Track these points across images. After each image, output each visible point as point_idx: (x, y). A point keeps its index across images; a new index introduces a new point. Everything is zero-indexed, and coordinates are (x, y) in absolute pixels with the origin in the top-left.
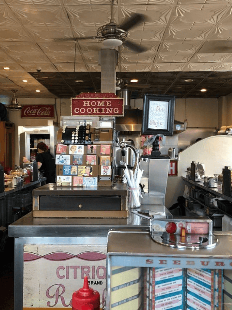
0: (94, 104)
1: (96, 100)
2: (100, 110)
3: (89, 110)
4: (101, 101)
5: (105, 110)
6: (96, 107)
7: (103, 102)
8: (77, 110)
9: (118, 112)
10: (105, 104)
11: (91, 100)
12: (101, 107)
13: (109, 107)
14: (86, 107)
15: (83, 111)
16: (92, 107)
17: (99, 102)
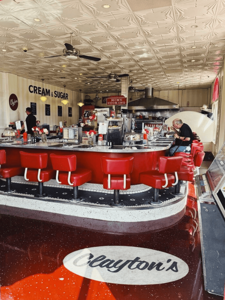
0: (115, 100)
1: (116, 99)
2: (118, 103)
3: (114, 103)
4: (118, 99)
5: (120, 103)
6: (116, 101)
7: (119, 99)
8: (109, 103)
9: (125, 103)
10: (120, 100)
11: (114, 99)
12: (118, 101)
13: (121, 101)
14: (112, 102)
15: (111, 103)
16: (115, 102)
17: (117, 99)
